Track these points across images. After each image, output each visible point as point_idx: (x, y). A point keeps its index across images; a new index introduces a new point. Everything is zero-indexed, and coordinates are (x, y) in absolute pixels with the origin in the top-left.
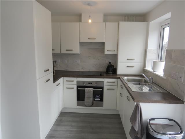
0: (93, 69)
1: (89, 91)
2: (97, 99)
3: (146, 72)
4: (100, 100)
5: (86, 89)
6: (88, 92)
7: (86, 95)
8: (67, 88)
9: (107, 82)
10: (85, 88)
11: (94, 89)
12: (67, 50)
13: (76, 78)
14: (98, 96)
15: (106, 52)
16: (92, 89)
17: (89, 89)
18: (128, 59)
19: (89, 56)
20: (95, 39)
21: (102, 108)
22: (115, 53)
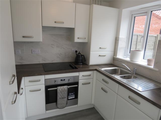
0: (57, 60)
1: (62, 90)
2: (71, 97)
3: (118, 60)
4: (74, 97)
5: (59, 88)
6: (61, 92)
7: (59, 96)
8: (31, 91)
9: (83, 76)
10: (56, 87)
11: (69, 87)
12: (23, 37)
13: (44, 76)
14: (72, 94)
15: (76, 40)
16: (66, 86)
17: (62, 87)
18: (100, 48)
19: (52, 45)
20: (63, 23)
21: (76, 106)
22: (86, 41)
